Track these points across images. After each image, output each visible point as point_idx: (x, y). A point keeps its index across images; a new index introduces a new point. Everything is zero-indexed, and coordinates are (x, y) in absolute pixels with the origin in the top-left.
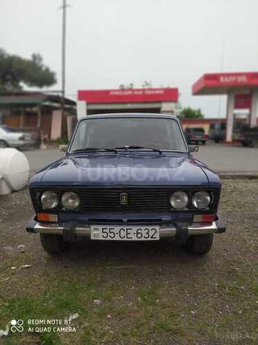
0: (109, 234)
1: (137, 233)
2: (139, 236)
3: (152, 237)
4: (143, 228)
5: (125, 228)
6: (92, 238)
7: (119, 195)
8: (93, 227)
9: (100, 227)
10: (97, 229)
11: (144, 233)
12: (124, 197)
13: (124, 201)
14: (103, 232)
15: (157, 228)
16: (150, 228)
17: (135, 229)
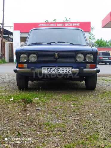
0: (50, 71)
1: (62, 70)
2: (63, 71)
3: (68, 72)
4: (65, 68)
5: (57, 68)
6: (43, 73)
7: (54, 54)
8: (43, 68)
9: (46, 68)
10: (45, 69)
11: (65, 70)
12: (57, 55)
13: (56, 56)
14: (47, 70)
15: (71, 68)
16: (67, 68)
17: (61, 68)
